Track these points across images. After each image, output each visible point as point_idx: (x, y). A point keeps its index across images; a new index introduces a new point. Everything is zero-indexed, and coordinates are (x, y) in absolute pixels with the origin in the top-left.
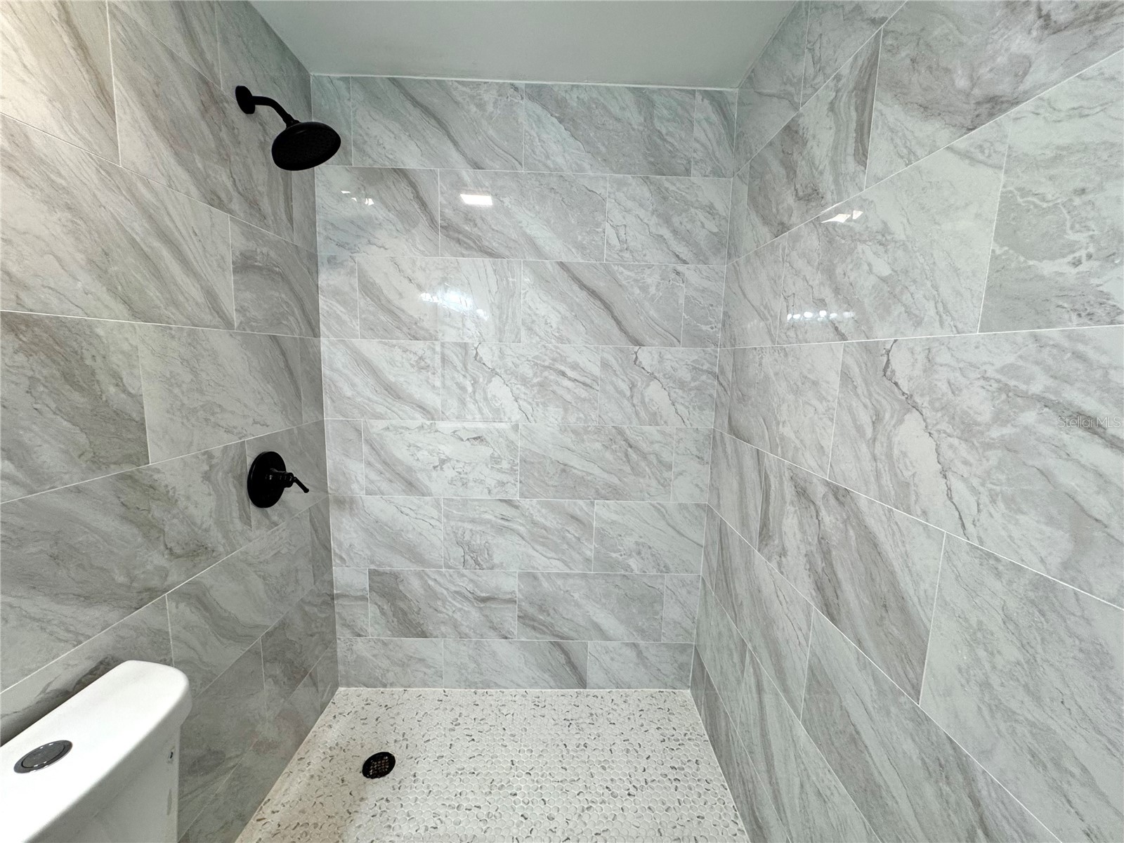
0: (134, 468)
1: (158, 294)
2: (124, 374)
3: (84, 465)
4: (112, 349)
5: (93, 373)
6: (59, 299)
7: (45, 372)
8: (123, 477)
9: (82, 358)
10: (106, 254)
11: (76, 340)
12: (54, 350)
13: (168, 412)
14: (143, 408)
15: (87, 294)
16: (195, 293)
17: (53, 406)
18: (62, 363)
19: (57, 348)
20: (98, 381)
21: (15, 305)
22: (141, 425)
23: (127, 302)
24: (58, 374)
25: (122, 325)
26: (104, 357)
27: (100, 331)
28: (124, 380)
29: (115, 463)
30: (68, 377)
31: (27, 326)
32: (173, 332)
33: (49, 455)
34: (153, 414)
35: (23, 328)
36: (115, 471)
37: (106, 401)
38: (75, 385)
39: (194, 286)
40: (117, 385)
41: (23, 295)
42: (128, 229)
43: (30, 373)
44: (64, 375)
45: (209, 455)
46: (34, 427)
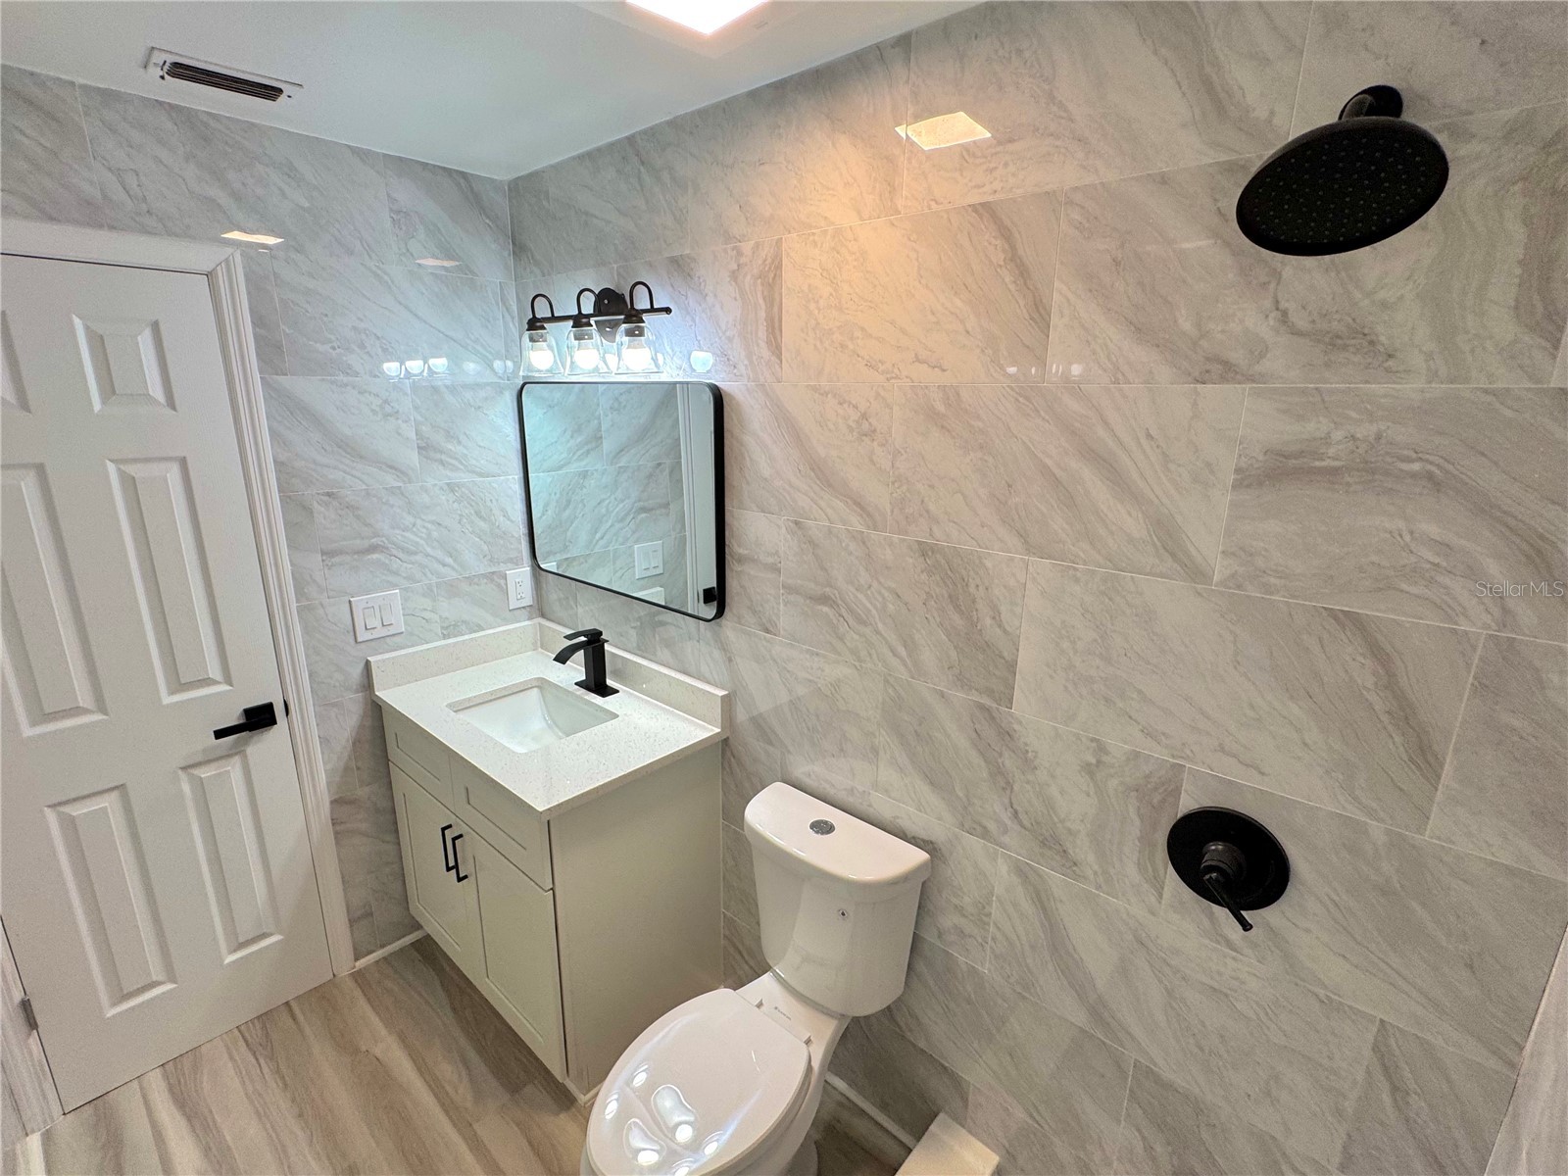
0: (994, 705)
1: (1065, 525)
2: (1003, 609)
3: (950, 677)
4: (996, 581)
5: (974, 601)
6: (959, 531)
7: (937, 590)
8: (982, 707)
9: (967, 585)
10: (1009, 486)
11: (965, 569)
12: (947, 574)
13: (1048, 665)
14: (1018, 650)
15: (983, 527)
16: (1133, 523)
17: (938, 620)
18: (951, 587)
19: (949, 572)
20: (977, 610)
21: (928, 535)
22: (1012, 667)
23: (1023, 536)
24: (946, 596)
25: (1012, 559)
26: (987, 589)
27: (989, 564)
28: (1003, 616)
29: (977, 690)
30: (953, 599)
31: (933, 552)
32: (1079, 574)
33: (928, 657)
34: (1027, 658)
35: (930, 553)
36: (975, 697)
37: (981, 630)
38: (957, 607)
39: (1130, 514)
40: (994, 618)
41: (935, 528)
42: (1040, 455)
43: (927, 590)
44: (950, 596)
45: (1101, 748)
46: (922, 631)
